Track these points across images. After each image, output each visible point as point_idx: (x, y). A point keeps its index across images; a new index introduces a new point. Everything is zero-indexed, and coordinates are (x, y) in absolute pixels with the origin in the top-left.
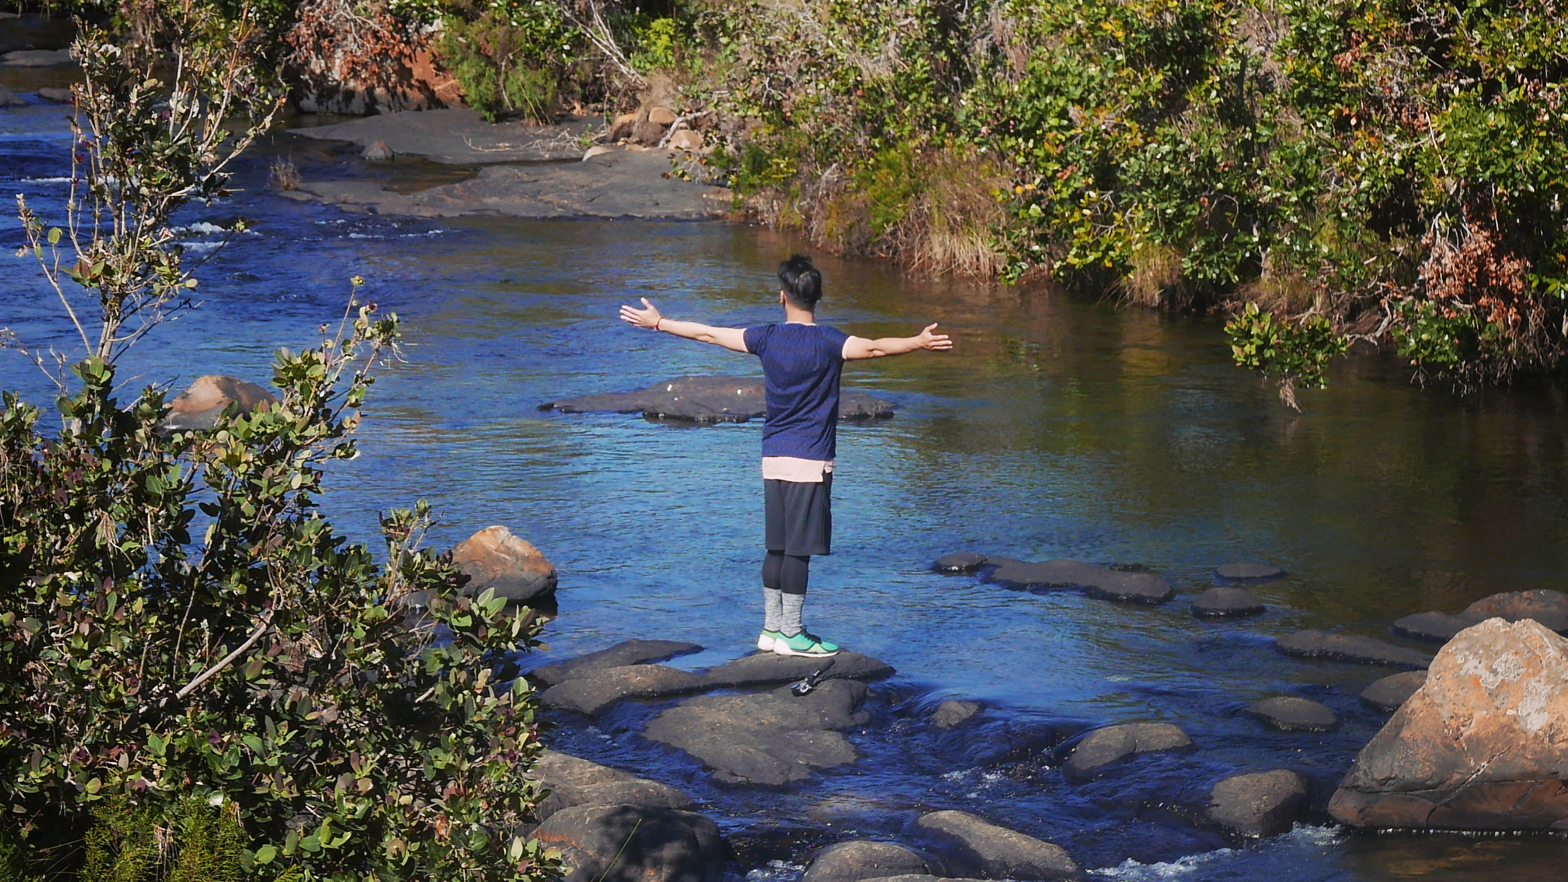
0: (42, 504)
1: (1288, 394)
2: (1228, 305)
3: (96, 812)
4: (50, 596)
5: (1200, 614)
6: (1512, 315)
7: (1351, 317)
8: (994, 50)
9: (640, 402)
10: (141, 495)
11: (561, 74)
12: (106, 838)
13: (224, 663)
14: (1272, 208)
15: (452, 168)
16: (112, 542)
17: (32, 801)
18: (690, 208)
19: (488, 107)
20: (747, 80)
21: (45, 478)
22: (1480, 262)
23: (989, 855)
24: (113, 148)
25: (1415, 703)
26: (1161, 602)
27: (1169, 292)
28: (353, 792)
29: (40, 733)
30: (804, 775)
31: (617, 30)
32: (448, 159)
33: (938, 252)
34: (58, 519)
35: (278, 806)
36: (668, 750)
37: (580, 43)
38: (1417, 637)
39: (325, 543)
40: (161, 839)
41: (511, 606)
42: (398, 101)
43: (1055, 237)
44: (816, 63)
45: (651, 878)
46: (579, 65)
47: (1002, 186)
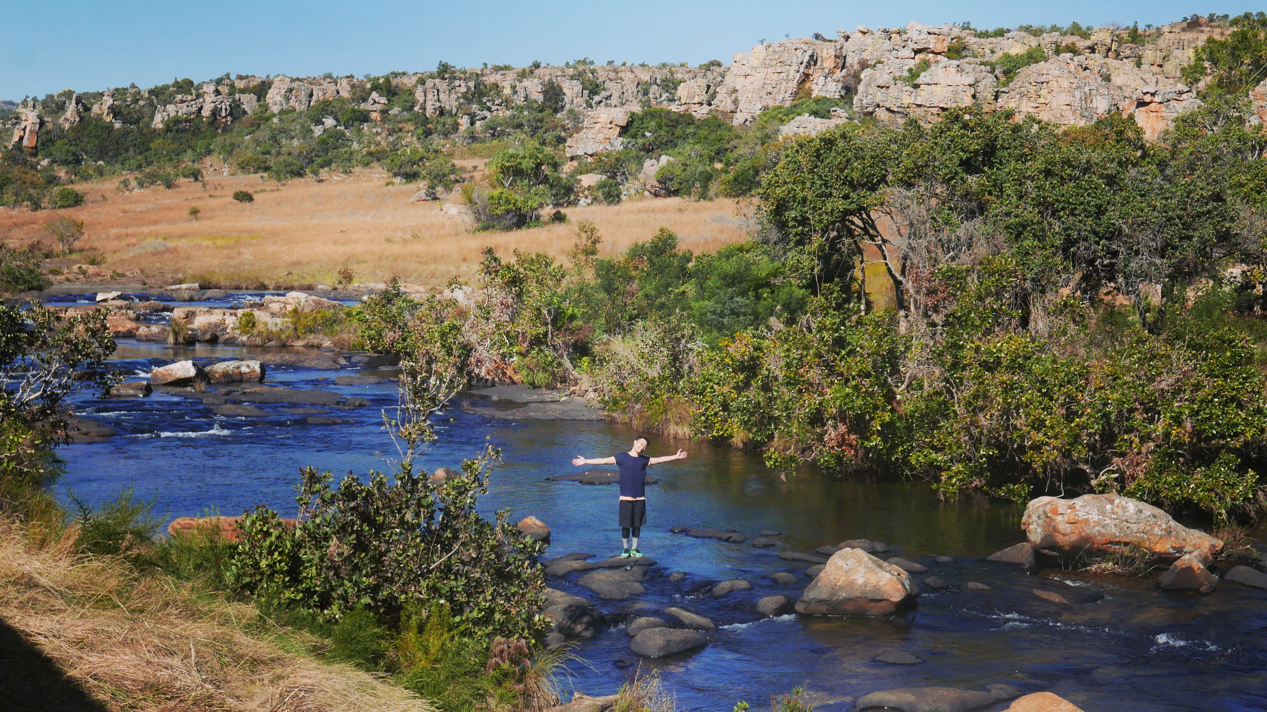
0: (388, 507)
1: (783, 477)
2: (764, 449)
3: (404, 605)
4: (390, 537)
5: (754, 546)
6: (853, 452)
7: (803, 452)
8: (690, 367)
9: (577, 478)
10: (419, 505)
11: (553, 374)
12: (407, 613)
13: (445, 558)
14: (778, 418)
15: (519, 403)
16: (410, 520)
17: (384, 601)
18: (594, 417)
19: (530, 384)
20: (612, 376)
21: (389, 499)
22: (843, 435)
23: (687, 622)
24: (412, 395)
25: (822, 574)
26: (743, 542)
27: (745, 444)
28: (485, 600)
29: (386, 580)
30: (628, 596)
31: (572, 360)
32: (518, 401)
33: (672, 431)
34: (393, 512)
35: (461, 603)
36: (584, 587)
37: (560, 364)
38: (823, 554)
39: (477, 521)
40: (424, 614)
41: (535, 542)
42: (502, 382)
43: (709, 427)
44: (634, 371)
45: (579, 628)
46: (559, 371)
47: (692, 410)
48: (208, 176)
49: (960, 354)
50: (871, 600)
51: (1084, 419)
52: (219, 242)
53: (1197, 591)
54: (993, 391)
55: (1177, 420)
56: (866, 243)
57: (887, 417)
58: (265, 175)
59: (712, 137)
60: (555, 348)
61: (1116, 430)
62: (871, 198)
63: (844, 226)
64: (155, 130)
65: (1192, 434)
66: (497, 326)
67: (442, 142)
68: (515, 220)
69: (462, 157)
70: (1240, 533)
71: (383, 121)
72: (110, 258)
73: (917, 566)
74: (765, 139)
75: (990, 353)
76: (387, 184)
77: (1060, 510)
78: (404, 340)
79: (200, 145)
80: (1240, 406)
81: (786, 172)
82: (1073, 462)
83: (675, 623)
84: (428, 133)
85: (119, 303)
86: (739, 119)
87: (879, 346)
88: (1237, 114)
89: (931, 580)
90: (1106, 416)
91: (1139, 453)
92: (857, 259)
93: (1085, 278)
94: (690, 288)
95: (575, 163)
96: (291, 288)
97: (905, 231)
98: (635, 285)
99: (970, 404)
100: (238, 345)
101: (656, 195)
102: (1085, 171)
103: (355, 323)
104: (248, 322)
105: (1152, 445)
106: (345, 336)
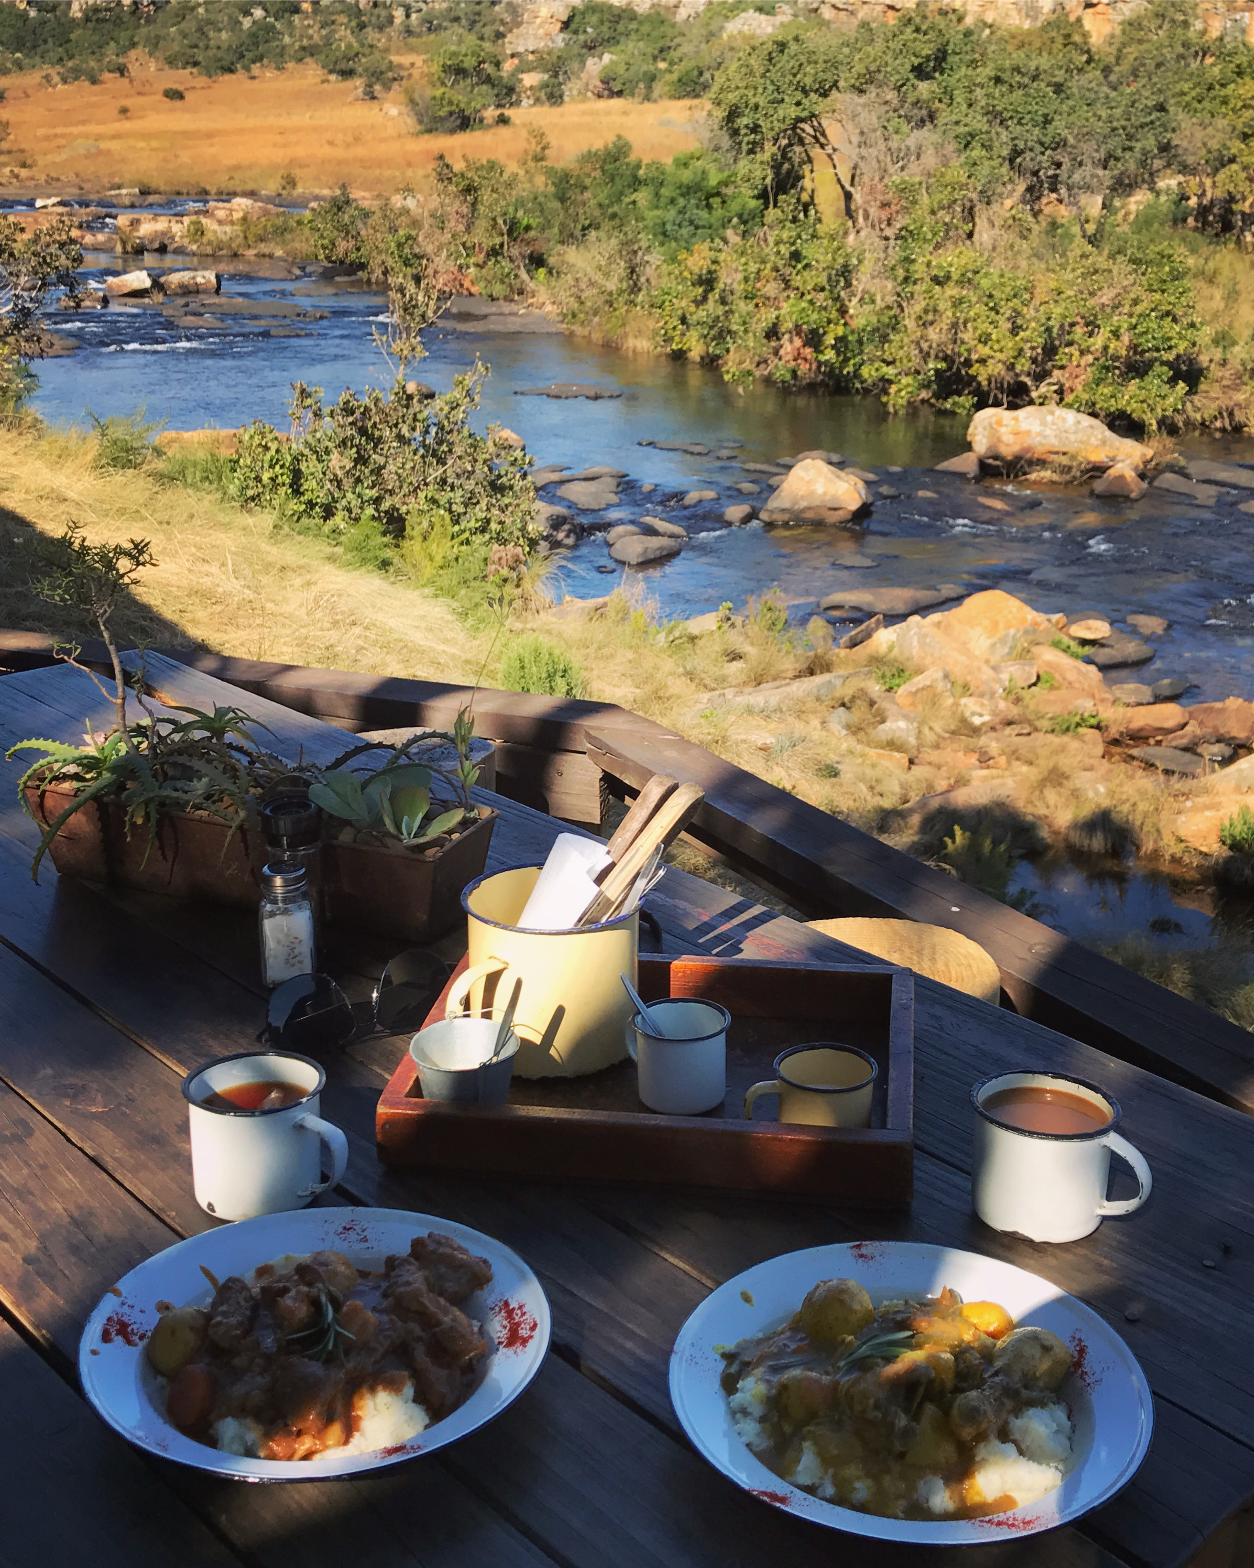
0: (385, 422)
1: (741, 390)
2: (722, 362)
3: (405, 516)
5: (718, 458)
6: (807, 366)
7: (759, 366)
8: (648, 280)
9: (544, 391)
11: (511, 286)
12: (410, 524)
13: (441, 471)
14: (735, 332)
17: (386, 512)
18: (554, 330)
19: (489, 296)
20: (570, 289)
21: (386, 414)
22: (798, 349)
23: (661, 530)
25: (784, 485)
27: (702, 358)
28: (481, 510)
29: (387, 491)
30: (604, 506)
31: (528, 271)
33: (631, 345)
35: (459, 514)
36: (563, 498)
37: (516, 276)
38: (784, 465)
39: (470, 435)
40: (426, 524)
42: (459, 294)
43: (668, 340)
44: (592, 284)
45: (561, 536)
46: (517, 284)
47: (651, 324)
48: (134, 69)
49: (912, 268)
50: (831, 509)
51: (1028, 333)
52: (154, 144)
53: (1127, 498)
54: (942, 306)
55: (1116, 334)
56: (816, 152)
57: (840, 331)
58: (195, 70)
59: (655, 34)
60: (512, 260)
61: (1057, 343)
62: (821, 105)
63: (796, 134)
64: (74, 20)
65: (1129, 349)
66: (453, 236)
67: (377, 36)
68: (459, 122)
69: (398, 53)
70: (1169, 442)
71: (315, 12)
72: (41, 161)
73: (871, 477)
74: (711, 36)
75: (940, 267)
76: (323, 82)
77: (1005, 422)
78: (358, 249)
79: (123, 36)
80: (1175, 320)
81: (738, 76)
82: (1017, 375)
83: (650, 531)
84: (362, 26)
85: (60, 209)
86: (682, 14)
87: (834, 259)
88: (1182, 18)
89: (885, 490)
90: (1049, 330)
91: (1078, 366)
92: (806, 168)
93: (1030, 189)
94: (642, 197)
95: (516, 61)
96: (235, 194)
97: (856, 139)
98: (587, 195)
99: (920, 318)
100: (187, 254)
101: (600, 96)
102: (1034, 78)
103: (307, 231)
104: (197, 231)
105: (1090, 358)
106: (297, 245)
